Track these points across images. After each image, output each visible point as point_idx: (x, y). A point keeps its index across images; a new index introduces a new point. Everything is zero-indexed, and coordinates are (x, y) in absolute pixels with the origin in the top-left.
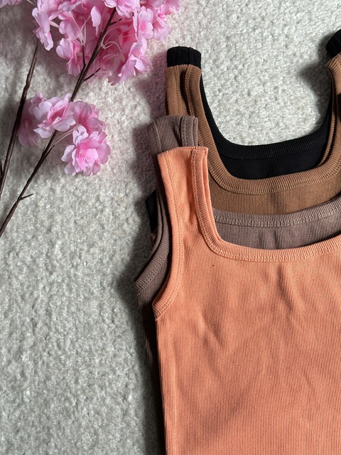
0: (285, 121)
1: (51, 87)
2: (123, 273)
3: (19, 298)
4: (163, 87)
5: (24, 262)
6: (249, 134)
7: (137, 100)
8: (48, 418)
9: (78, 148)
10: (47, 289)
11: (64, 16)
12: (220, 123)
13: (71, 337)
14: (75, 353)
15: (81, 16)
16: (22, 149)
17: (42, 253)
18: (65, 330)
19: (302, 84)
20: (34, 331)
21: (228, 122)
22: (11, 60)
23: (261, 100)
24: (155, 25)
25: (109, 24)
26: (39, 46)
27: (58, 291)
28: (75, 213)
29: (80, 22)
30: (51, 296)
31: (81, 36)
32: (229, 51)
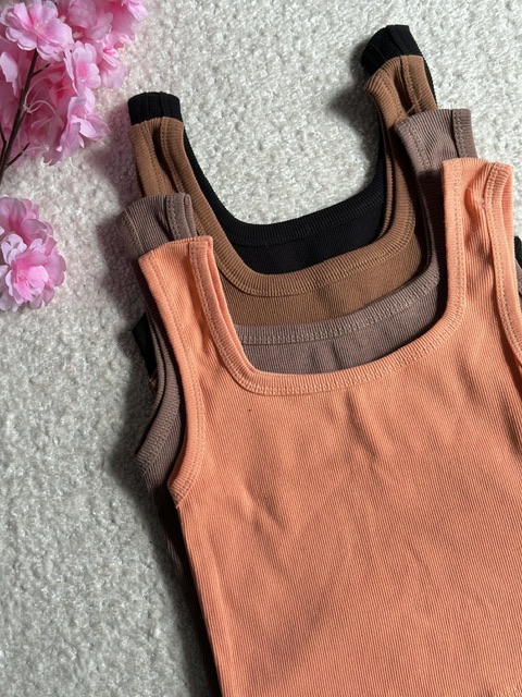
0: (320, 179)
2: (117, 446)
4: (130, 156)
6: (271, 207)
7: (96, 182)
8: (37, 687)
9: (13, 268)
10: (4, 491)
12: (226, 197)
13: (52, 557)
14: (62, 580)
18: (41, 549)
19: (336, 120)
21: (236, 193)
23: (280, 154)
24: (102, 65)
25: (31, 74)
27: (21, 490)
28: (28, 368)
30: (12, 500)
32: (220, 88)
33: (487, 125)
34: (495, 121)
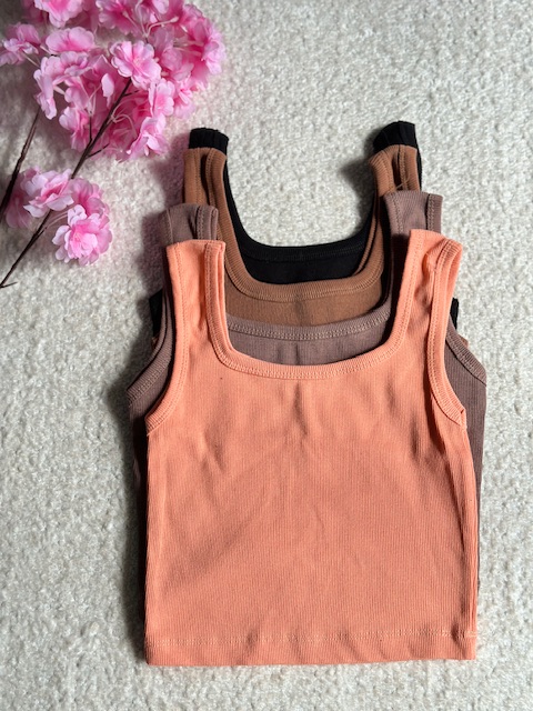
0: (320, 222)
1: (51, 162)
2: (116, 382)
4: (182, 172)
6: (278, 235)
7: (151, 185)
8: (10, 544)
9: (73, 229)
10: (24, 394)
11: (72, 82)
12: (246, 218)
13: (46, 452)
14: (50, 470)
15: (91, 83)
16: (10, 231)
17: (22, 353)
18: (40, 444)
19: (344, 182)
21: (254, 218)
22: (7, 127)
23: (295, 197)
24: (177, 101)
25: (123, 95)
26: (39, 114)
27: (36, 397)
28: (65, 309)
29: (90, 91)
30: (28, 403)
31: (90, 106)
32: (262, 138)
33: (456, 213)
34: (463, 211)
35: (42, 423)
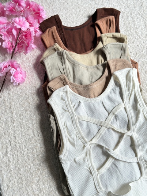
1: (3, 59)
3: (3, 134)
5: (3, 121)
11: (3, 33)
13: (24, 144)
14: (26, 149)
15: (9, 32)
17: (9, 117)
18: (22, 142)
20: (10, 144)
25: (19, 34)
27: (17, 129)
29: (9, 35)
30: (15, 131)
31: (11, 39)
35: (21, 136)
